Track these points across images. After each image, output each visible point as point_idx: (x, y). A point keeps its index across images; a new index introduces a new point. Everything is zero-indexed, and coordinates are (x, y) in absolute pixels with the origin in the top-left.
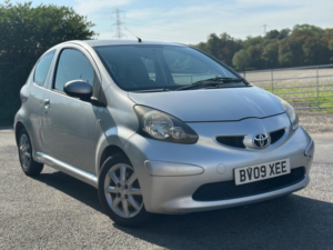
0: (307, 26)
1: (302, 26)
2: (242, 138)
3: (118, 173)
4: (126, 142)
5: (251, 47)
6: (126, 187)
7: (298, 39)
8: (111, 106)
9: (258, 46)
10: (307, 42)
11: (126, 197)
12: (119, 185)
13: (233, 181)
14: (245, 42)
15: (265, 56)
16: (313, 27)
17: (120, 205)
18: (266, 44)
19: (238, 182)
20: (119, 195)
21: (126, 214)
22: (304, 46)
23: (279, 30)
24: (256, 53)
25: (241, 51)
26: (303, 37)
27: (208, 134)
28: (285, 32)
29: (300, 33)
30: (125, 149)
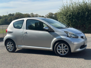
0: (19, 13)
5: (4, 18)
6: (64, 48)
7: (17, 16)
9: (6, 18)
12: (62, 48)
14: (2, 17)
15: (9, 20)
17: (61, 53)
18: (9, 17)
21: (63, 54)
23: (12, 14)
24: (6, 20)
25: (2, 19)
29: (18, 15)
30: (65, 40)
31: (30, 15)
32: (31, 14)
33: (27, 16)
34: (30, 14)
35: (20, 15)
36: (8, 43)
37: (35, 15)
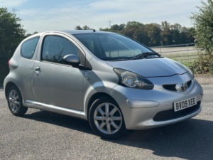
0: (135, 22)
1: (132, 23)
2: (175, 85)
3: (103, 108)
4: (111, 89)
6: (110, 116)
7: (130, 30)
8: (96, 69)
10: (135, 32)
11: (110, 122)
12: (105, 115)
13: (173, 109)
16: (138, 23)
17: (105, 128)
19: (176, 110)
20: (105, 121)
21: (109, 132)
22: (134, 34)
23: (119, 25)
26: (133, 29)
27: (158, 84)
28: (122, 26)
29: (132, 27)
30: (111, 94)
31: (161, 28)
32: (163, 23)
33: (152, 29)
34: (161, 24)
35: (137, 28)
36: (11, 93)
37: (172, 26)
